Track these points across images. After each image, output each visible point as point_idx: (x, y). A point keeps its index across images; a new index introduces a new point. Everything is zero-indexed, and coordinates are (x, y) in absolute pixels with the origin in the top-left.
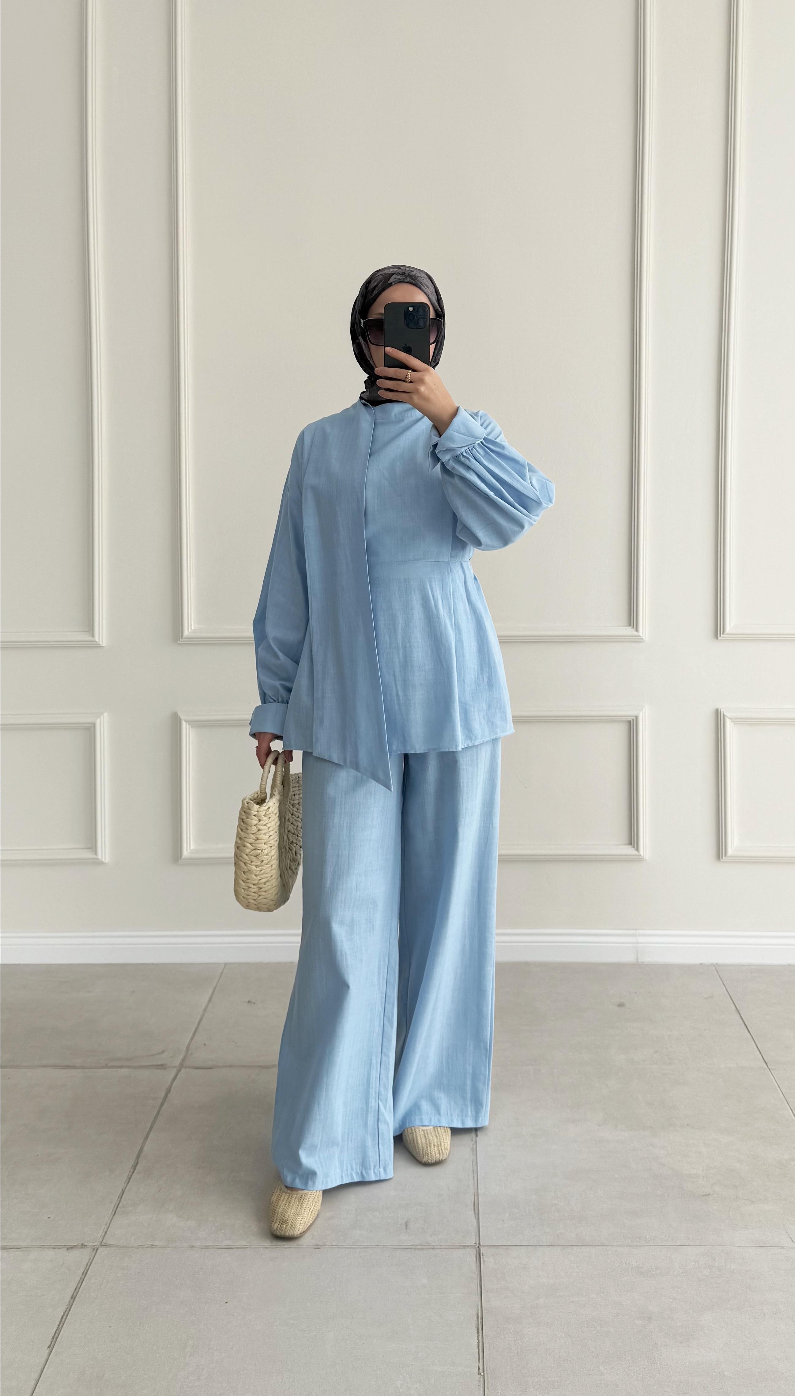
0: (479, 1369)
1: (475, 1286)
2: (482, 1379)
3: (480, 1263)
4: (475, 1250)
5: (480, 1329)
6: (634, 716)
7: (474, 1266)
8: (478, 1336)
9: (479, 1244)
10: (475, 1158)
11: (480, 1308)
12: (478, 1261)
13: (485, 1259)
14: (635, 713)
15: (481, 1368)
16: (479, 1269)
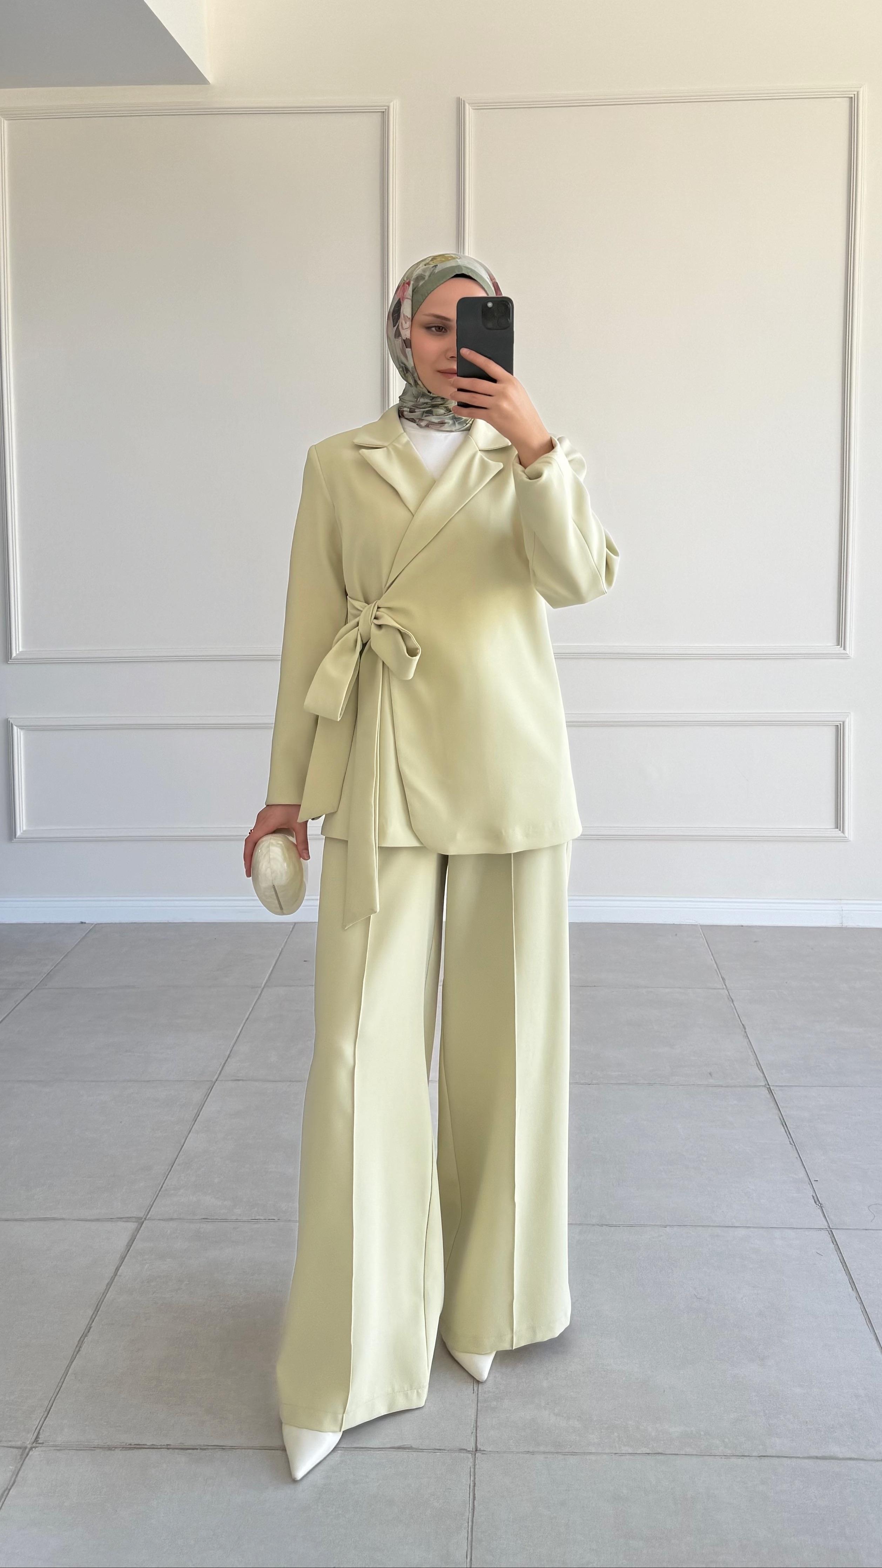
0: (790, 1142)
1: (772, 1104)
2: (794, 1147)
3: (773, 1094)
4: (766, 1089)
5: (784, 1124)
6: (839, 721)
7: (768, 1096)
8: (784, 1128)
9: (769, 1085)
10: (748, 1040)
11: (780, 1115)
12: (771, 1094)
13: (776, 1092)
14: (841, 719)
15: (792, 1142)
16: (773, 1097)
